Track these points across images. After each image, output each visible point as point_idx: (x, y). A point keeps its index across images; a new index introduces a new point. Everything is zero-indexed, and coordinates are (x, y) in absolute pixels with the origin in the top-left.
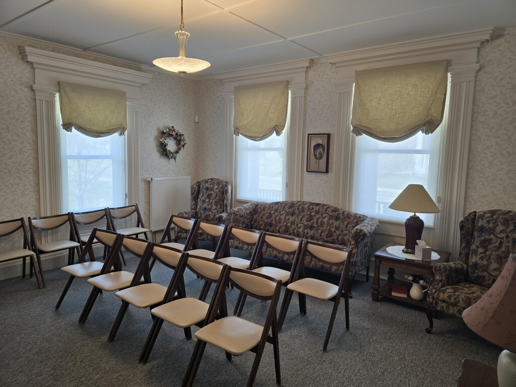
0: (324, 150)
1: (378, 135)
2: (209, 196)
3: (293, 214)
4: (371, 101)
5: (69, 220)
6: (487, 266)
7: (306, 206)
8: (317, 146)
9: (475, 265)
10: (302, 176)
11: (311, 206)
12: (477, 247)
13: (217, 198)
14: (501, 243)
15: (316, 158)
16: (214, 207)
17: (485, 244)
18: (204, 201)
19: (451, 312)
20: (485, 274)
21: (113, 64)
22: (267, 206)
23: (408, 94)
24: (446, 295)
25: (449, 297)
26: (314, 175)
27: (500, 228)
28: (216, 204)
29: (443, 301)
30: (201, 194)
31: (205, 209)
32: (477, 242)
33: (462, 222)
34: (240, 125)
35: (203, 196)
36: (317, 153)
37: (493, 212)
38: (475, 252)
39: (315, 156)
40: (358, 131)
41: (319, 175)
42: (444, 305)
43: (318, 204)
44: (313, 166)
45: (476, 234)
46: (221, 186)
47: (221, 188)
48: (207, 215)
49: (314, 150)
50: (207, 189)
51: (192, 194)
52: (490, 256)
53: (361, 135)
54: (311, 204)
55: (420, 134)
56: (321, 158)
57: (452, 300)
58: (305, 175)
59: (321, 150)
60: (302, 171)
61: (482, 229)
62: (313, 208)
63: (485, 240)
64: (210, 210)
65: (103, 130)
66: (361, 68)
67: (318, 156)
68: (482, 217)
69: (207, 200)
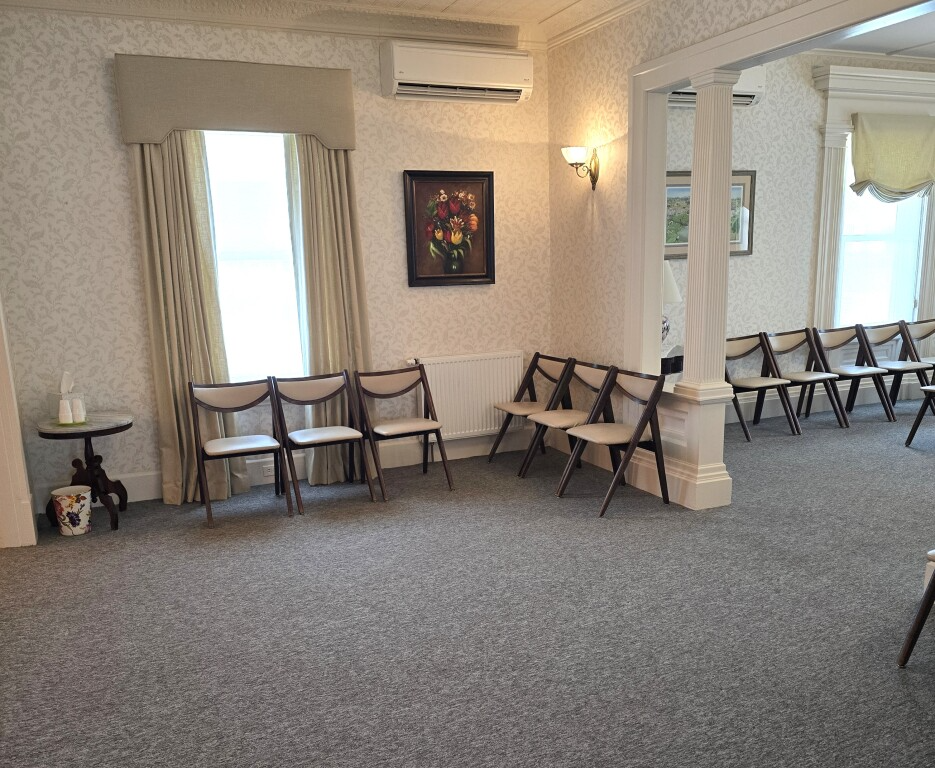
5: (857, 335)
21: (922, 70)
65: (903, 188)
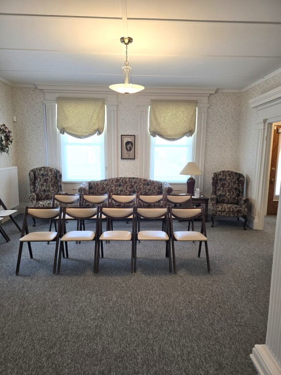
0: (132, 145)
1: (166, 137)
2: (46, 181)
3: (120, 186)
4: (161, 117)
6: (225, 195)
7: (127, 180)
8: (128, 143)
9: (220, 195)
10: (118, 162)
11: (131, 180)
12: (220, 187)
13: (53, 181)
14: (229, 184)
15: (128, 151)
16: (52, 189)
17: (223, 185)
18: (42, 185)
19: (223, 215)
20: (225, 198)
22: (99, 182)
23: (180, 116)
24: (220, 209)
25: (221, 209)
26: (125, 161)
27: (228, 178)
28: (53, 185)
29: (219, 211)
30: (39, 180)
31: (44, 191)
32: (220, 185)
33: (213, 178)
34: (66, 126)
35: (40, 181)
36: (128, 147)
37: (223, 172)
38: (219, 190)
39: (127, 149)
40: (154, 134)
41: (129, 161)
42: (220, 213)
43: (134, 178)
44: (126, 156)
45: (219, 182)
46: (53, 172)
47: (54, 174)
48: (47, 195)
49: (126, 145)
50: (43, 175)
51: (31, 180)
52: (226, 190)
53: (155, 136)
54: (130, 178)
55: (185, 138)
56: (130, 150)
57: (223, 210)
58: (119, 162)
59: (130, 145)
60: (118, 159)
61: (221, 179)
62: (132, 181)
63: (223, 184)
64: (49, 191)
66: (153, 98)
67: (128, 149)
68: (220, 174)
69: (45, 184)
